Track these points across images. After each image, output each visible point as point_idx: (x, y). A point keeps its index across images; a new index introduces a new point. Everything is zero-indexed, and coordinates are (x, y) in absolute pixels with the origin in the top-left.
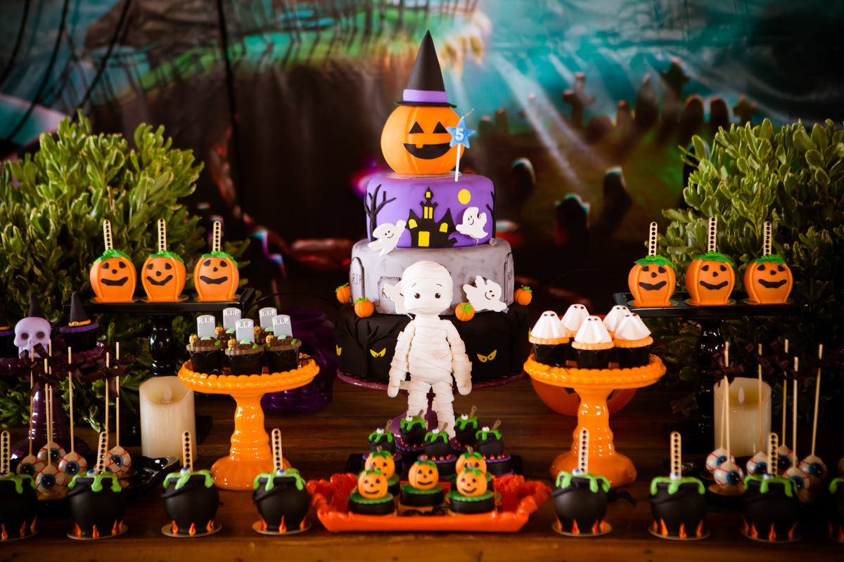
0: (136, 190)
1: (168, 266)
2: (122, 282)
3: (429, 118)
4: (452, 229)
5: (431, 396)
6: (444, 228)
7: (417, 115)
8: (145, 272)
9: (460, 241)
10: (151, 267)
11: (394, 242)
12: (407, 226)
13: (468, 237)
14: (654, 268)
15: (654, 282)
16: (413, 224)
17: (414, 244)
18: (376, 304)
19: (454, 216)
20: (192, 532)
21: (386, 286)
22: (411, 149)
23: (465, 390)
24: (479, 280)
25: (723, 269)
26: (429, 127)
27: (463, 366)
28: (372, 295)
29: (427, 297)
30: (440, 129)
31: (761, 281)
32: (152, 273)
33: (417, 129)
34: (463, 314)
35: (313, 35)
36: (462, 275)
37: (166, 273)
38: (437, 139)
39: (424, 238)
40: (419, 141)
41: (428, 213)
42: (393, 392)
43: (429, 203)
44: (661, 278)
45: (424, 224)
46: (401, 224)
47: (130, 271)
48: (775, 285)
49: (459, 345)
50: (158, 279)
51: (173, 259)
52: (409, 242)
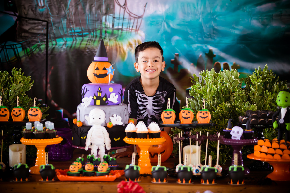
0: (11, 88)
1: (20, 111)
2: (5, 115)
3: (101, 66)
4: (107, 100)
5: (98, 150)
6: (104, 99)
7: (98, 65)
8: (12, 113)
9: (109, 104)
10: (14, 111)
11: (89, 103)
12: (93, 99)
13: (112, 102)
14: (168, 112)
15: (168, 116)
16: (95, 98)
17: (95, 104)
18: (83, 123)
19: (108, 96)
20: (21, 180)
21: (86, 116)
22: (96, 75)
23: (109, 148)
24: (115, 115)
25: (189, 113)
26: (101, 68)
27: (108, 141)
28: (82, 120)
29: (97, 119)
30: (104, 69)
31: (200, 117)
32: (15, 113)
33: (97, 69)
34: (109, 126)
35: (81, 38)
36: (110, 114)
37: (19, 113)
38: (104, 72)
39: (98, 102)
40: (98, 72)
41: (99, 95)
42: (86, 149)
43: (100, 91)
44: (170, 115)
45: (98, 98)
46: (91, 98)
47: (8, 112)
48: (205, 118)
49: (107, 134)
50: (17, 115)
51: (21, 109)
52: (94, 103)
